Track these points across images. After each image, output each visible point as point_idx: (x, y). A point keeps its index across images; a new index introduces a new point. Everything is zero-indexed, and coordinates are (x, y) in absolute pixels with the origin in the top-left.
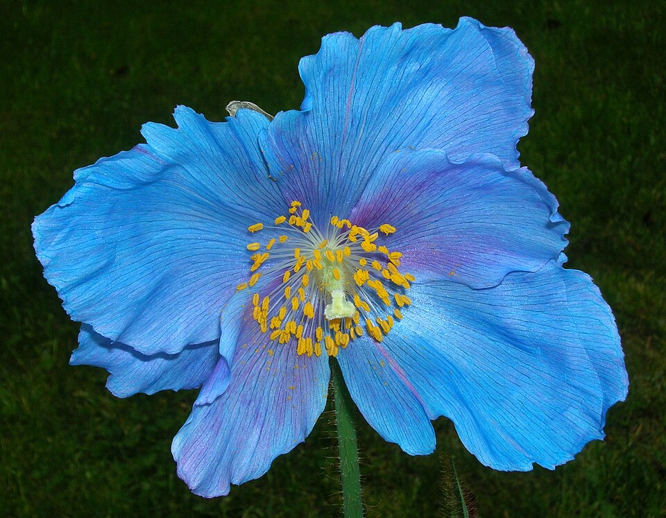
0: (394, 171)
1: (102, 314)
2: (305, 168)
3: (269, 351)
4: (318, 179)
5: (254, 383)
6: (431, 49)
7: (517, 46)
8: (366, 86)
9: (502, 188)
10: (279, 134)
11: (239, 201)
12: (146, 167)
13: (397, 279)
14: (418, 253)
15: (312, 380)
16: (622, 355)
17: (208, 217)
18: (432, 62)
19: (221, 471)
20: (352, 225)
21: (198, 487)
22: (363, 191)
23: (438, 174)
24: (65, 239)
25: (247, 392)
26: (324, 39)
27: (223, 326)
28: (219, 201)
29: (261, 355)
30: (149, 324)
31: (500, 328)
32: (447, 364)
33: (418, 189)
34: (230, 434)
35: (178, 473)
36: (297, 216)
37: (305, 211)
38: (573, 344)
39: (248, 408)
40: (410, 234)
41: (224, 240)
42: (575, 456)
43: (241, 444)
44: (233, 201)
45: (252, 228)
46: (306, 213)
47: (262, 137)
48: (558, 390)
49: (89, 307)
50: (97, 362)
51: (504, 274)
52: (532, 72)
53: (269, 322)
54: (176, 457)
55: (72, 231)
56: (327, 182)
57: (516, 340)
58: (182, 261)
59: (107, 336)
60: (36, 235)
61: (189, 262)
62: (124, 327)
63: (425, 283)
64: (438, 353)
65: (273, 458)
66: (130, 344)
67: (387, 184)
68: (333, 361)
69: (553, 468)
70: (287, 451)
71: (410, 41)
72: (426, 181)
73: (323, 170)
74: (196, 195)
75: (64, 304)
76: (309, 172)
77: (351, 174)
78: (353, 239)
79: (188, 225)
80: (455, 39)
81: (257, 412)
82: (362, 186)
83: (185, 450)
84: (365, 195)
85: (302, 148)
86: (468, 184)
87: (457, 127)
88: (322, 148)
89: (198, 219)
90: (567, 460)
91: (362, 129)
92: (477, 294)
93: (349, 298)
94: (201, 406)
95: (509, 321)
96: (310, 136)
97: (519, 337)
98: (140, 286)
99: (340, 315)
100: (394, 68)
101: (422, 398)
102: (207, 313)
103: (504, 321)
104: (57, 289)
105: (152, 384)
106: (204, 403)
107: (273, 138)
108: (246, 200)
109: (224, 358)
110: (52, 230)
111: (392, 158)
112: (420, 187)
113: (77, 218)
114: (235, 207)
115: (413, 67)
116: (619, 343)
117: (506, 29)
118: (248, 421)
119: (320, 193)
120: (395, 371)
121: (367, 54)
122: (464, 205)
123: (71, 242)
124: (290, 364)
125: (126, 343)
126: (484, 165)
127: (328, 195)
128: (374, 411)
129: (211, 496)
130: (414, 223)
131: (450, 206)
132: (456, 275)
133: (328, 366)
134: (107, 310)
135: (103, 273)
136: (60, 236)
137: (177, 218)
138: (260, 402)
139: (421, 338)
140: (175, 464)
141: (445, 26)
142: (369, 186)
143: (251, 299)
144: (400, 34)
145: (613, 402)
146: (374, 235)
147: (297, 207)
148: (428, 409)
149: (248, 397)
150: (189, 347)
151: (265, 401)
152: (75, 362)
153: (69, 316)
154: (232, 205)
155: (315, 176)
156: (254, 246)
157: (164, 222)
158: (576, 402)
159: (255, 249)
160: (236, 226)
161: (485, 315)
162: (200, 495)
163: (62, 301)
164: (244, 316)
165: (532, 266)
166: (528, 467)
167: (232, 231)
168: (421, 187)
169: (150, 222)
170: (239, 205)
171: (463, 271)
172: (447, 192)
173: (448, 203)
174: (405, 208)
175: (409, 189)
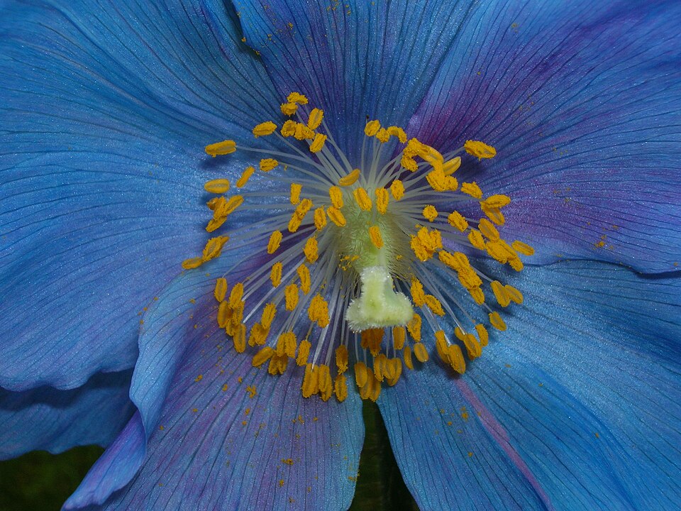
0: (494, 31)
2: (318, 35)
3: (248, 389)
4: (344, 55)
5: (214, 451)
11: (189, 97)
13: (499, 250)
14: (534, 207)
15: (329, 446)
20: (410, 138)
22: (431, 82)
25: (199, 469)
28: (150, 95)
29: (233, 395)
32: (589, 418)
33: (541, 73)
36: (298, 122)
37: (315, 111)
40: (520, 167)
44: (176, 97)
45: (214, 149)
46: (316, 116)
56: (362, 64)
61: (99, 217)
63: (546, 263)
64: (570, 396)
67: (479, 62)
72: (559, 52)
73: (353, 37)
76: (325, 41)
77: (408, 46)
79: (95, 146)
82: (429, 73)
84: (434, 91)
86: (646, 55)
89: (115, 134)
92: (649, 285)
93: (401, 286)
101: (543, 489)
108: (204, 95)
112: (544, 67)
114: (182, 108)
120: (489, 430)
122: (630, 105)
124: (288, 415)
127: (364, 88)
130: (529, 145)
131: (603, 109)
132: (608, 247)
133: (360, 419)
137: (72, 130)
138: (224, 488)
139: (536, 366)
142: (443, 70)
143: (211, 288)
146: (453, 161)
147: (298, 103)
154: (175, 105)
155: (338, 48)
161: (663, 325)
164: (194, 321)
168: (546, 66)
169: (13, 132)
170: (191, 105)
171: (623, 238)
172: (600, 78)
173: (599, 101)
174: (514, 115)
175: (523, 74)
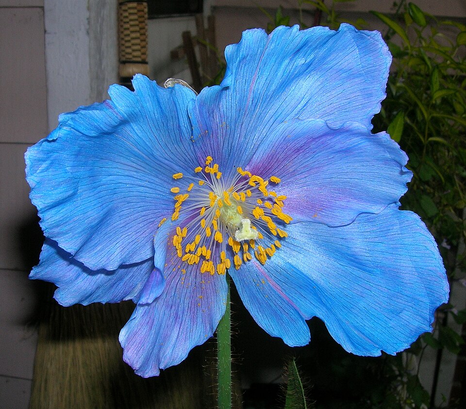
0: (281, 138)
1: (67, 233)
2: (214, 135)
3: (183, 270)
4: (224, 143)
5: (173, 293)
6: (316, 48)
7: (380, 46)
8: (266, 74)
9: (359, 151)
10: (202, 105)
11: (166, 156)
12: (109, 119)
13: (282, 216)
15: (215, 292)
16: (444, 270)
17: (142, 169)
18: (314, 59)
19: (153, 358)
20: (252, 175)
21: (140, 368)
22: (254, 153)
23: (314, 139)
24: (47, 169)
25: (169, 299)
26: (244, 33)
27: (156, 247)
28: (152, 155)
29: (177, 272)
30: (96, 246)
31: (349, 255)
32: (311, 282)
33: (296, 152)
34: (159, 329)
35: (124, 357)
37: (216, 164)
38: (405, 264)
39: (170, 310)
41: (151, 187)
42: (411, 346)
43: (166, 337)
44: (162, 156)
45: (176, 176)
46: (216, 166)
47: (190, 106)
48: (393, 298)
49: (57, 226)
50: (49, 278)
51: (356, 215)
52: (389, 65)
53: (184, 247)
54: (122, 345)
55: (52, 163)
56: (230, 146)
57: (361, 264)
58: (120, 201)
59: (69, 251)
60: (28, 162)
61: (125, 201)
62: (80, 245)
64: (303, 274)
65: (190, 350)
66: (81, 260)
67: (274, 147)
68: (229, 279)
69: (395, 354)
70: (201, 343)
71: (304, 40)
72: (304, 145)
73: (228, 136)
74: (137, 150)
75: (41, 222)
76: (217, 138)
77: (247, 140)
78: (253, 184)
79: (126, 174)
80: (334, 40)
81: (177, 314)
82: (254, 150)
83: (128, 339)
84: (256, 156)
85: (215, 119)
86: (334, 148)
87: (324, 109)
88: (230, 118)
89: (133, 169)
90: (404, 348)
91: (259, 106)
94: (142, 305)
95: (357, 250)
96: (222, 110)
97: (364, 262)
98: (94, 215)
99: (248, 237)
100: (287, 61)
101: (296, 305)
102: (136, 241)
103: (353, 250)
104: (38, 208)
105: (87, 297)
106: (145, 303)
107: (197, 107)
108: (171, 156)
109: (158, 270)
110: (39, 160)
111: (281, 127)
112: (297, 150)
113: (56, 155)
114: (163, 160)
115: (300, 61)
116: (441, 262)
117: (374, 32)
118: (171, 320)
119: (223, 154)
120: (274, 288)
121: (271, 47)
122: (328, 164)
123: (50, 172)
124: (199, 280)
125: (78, 260)
126: (352, 131)
127: (229, 155)
128: (261, 315)
129: (147, 376)
131: (318, 166)
132: (318, 218)
134: (70, 230)
135: (69, 200)
136: (44, 165)
137: (119, 167)
138: (178, 307)
140: (122, 350)
141: (331, 29)
144: (297, 34)
145: (438, 304)
147: (210, 160)
148: (302, 313)
149: (170, 303)
150: (122, 266)
151: (181, 306)
152: (33, 277)
153: (42, 232)
154: (161, 159)
155: (222, 140)
156: (175, 190)
157: (111, 169)
158: (408, 307)
159: (176, 192)
160: (161, 177)
161: (339, 246)
162: (139, 375)
163: (40, 219)
164: (168, 242)
165: (376, 209)
166: (377, 354)
167: (157, 180)
168: (299, 150)
169: (101, 167)
170: (166, 159)
171: (324, 214)
172: (317, 155)
173: (316, 163)
174: (285, 167)
175: (290, 152)
